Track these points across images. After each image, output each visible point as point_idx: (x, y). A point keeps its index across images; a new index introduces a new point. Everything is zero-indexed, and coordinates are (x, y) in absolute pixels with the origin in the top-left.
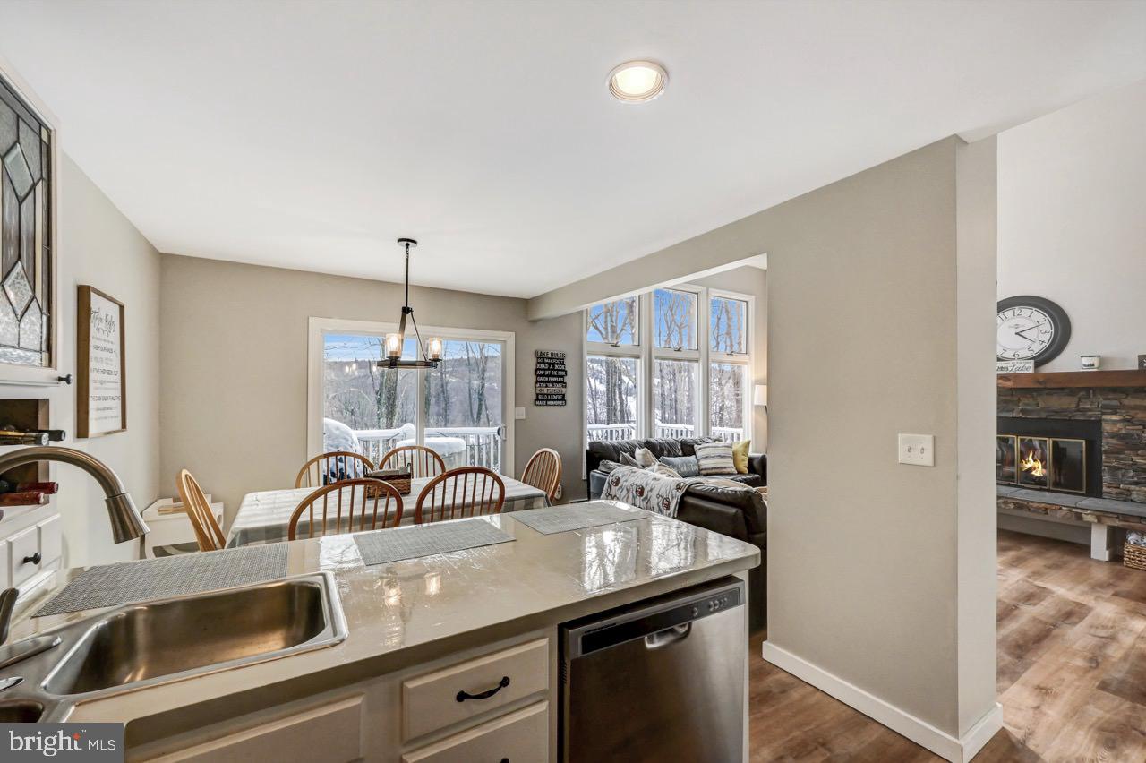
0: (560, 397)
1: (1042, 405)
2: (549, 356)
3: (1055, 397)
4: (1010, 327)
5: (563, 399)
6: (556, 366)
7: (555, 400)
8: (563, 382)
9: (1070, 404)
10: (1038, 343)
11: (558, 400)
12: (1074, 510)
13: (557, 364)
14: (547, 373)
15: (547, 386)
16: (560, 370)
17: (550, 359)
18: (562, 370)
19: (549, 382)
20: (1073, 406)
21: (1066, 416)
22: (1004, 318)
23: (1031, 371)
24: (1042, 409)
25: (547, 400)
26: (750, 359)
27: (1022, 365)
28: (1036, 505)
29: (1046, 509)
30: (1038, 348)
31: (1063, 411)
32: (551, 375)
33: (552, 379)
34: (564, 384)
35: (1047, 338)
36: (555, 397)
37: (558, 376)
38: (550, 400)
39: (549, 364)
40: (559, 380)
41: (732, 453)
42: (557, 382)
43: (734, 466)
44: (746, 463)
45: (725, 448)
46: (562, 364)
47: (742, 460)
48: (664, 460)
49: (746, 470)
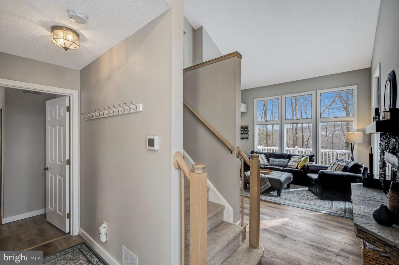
0: (246, 138)
5: (248, 138)
6: (245, 129)
14: (243, 131)
18: (247, 130)
19: (243, 134)
25: (243, 139)
32: (244, 132)
33: (244, 133)
34: (248, 134)
36: (245, 138)
37: (246, 132)
39: (243, 129)
40: (246, 133)
41: (299, 161)
42: (246, 134)
43: (296, 165)
44: (301, 165)
45: (298, 159)
46: (247, 128)
47: (301, 164)
48: (271, 159)
49: (299, 168)
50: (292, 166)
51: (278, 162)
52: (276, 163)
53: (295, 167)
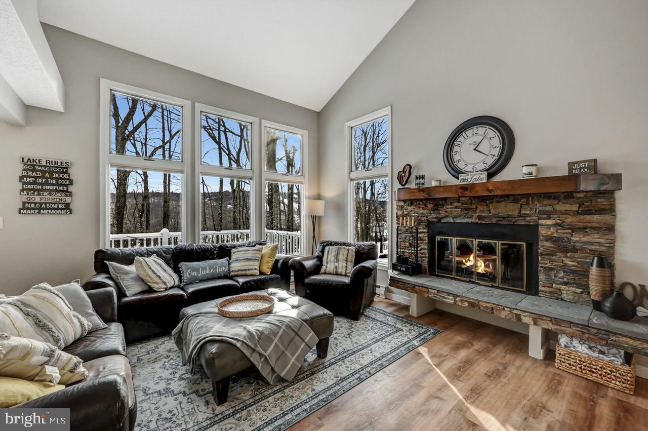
0: (62, 206)
1: (493, 212)
2: (44, 163)
3: (503, 204)
4: (470, 144)
5: (67, 207)
6: (56, 175)
7: (54, 209)
8: (67, 191)
9: (514, 210)
10: (490, 156)
11: (58, 209)
12: (515, 312)
13: (57, 172)
14: (40, 180)
15: (39, 194)
16: (61, 179)
17: (45, 167)
18: (64, 179)
19: (42, 190)
20: (517, 212)
21: (511, 221)
22: (466, 136)
23: (485, 181)
24: (495, 216)
25: (40, 209)
26: (304, 180)
27: (477, 177)
28: (484, 304)
29: (493, 309)
30: (490, 161)
31: (509, 216)
32: (47, 184)
33: (48, 187)
34: (68, 193)
35: (496, 152)
36: (56, 206)
37: (59, 185)
38: (43, 209)
39: (44, 172)
40: (61, 188)
41: (260, 256)
42: (56, 191)
43: (258, 268)
44: (271, 265)
45: (255, 252)
46: (66, 172)
47: (268, 262)
48: (183, 265)
49: (268, 271)
50: (249, 270)
51: (210, 269)
52: (204, 272)
53: (257, 272)
